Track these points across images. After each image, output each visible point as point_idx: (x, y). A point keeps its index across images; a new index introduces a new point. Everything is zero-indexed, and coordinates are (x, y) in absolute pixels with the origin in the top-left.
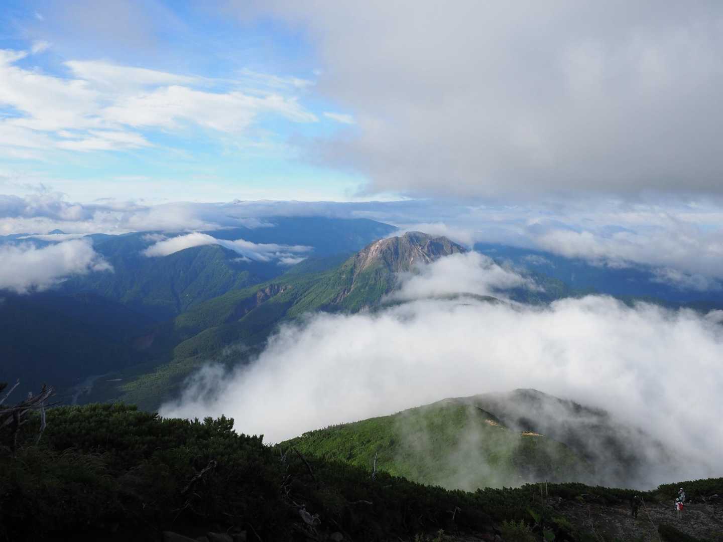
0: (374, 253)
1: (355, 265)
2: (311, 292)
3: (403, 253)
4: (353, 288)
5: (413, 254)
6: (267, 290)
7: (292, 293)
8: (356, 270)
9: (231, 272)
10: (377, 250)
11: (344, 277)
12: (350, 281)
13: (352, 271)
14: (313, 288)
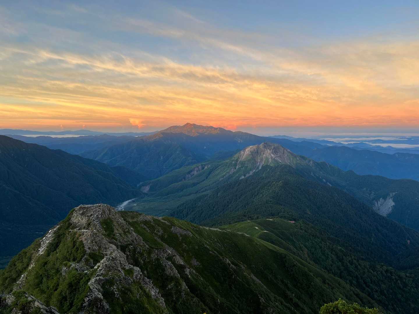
0: (247, 152)
1: (238, 157)
2: (219, 169)
3: (260, 152)
4: (237, 167)
5: (265, 153)
6: (200, 167)
7: (211, 168)
8: (239, 160)
9: (184, 157)
10: (249, 151)
11: (233, 162)
12: (235, 165)
13: (237, 160)
14: (220, 167)
